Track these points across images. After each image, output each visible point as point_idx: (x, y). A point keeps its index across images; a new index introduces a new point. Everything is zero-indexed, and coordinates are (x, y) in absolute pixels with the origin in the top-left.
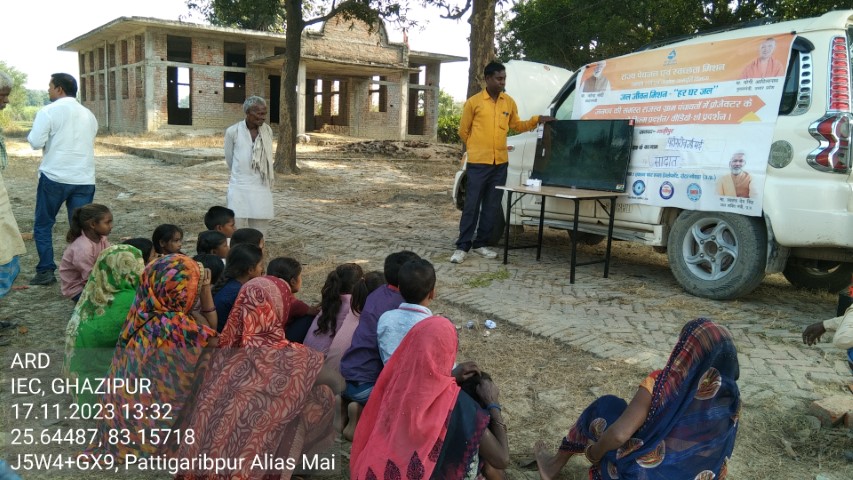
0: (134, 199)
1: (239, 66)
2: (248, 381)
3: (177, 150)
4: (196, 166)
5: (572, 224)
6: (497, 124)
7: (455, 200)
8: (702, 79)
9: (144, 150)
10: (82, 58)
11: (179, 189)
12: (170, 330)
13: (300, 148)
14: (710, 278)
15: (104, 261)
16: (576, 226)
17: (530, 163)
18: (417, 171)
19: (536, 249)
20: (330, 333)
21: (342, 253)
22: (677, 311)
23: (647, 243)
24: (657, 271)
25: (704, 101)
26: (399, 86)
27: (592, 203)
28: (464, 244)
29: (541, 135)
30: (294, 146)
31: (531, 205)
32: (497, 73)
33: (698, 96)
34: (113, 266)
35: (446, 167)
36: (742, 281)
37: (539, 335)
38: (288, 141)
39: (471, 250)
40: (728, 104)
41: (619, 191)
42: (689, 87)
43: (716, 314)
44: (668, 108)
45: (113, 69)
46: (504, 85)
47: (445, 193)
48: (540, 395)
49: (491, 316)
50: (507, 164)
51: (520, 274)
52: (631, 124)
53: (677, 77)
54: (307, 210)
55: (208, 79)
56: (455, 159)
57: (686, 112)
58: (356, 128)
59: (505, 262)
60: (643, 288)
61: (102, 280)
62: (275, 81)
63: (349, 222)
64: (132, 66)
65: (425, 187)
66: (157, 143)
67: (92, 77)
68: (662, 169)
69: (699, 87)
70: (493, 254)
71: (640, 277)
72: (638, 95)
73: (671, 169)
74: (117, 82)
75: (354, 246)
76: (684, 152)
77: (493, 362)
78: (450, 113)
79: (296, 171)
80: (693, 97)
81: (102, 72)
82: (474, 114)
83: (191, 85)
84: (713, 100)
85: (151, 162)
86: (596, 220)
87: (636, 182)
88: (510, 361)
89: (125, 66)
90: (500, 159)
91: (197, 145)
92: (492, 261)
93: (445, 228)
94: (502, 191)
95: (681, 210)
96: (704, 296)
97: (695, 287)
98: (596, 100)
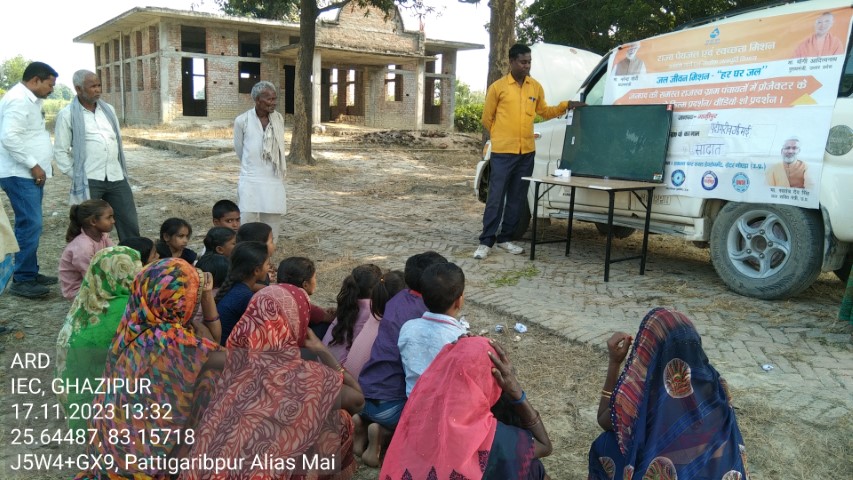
0: (147, 192)
1: (254, 56)
2: (255, 404)
3: (191, 141)
4: (210, 158)
5: (607, 217)
6: (524, 111)
7: (477, 192)
8: (749, 59)
9: (159, 142)
10: (98, 50)
11: (192, 182)
12: (165, 344)
13: (315, 139)
14: (758, 277)
15: (98, 265)
16: (611, 220)
17: (558, 152)
18: (434, 161)
19: (565, 244)
20: (346, 344)
21: (359, 248)
22: (724, 312)
23: (688, 238)
24: (699, 268)
25: (752, 82)
26: (415, 75)
27: (626, 193)
28: (489, 238)
29: (570, 122)
30: (309, 137)
31: (560, 196)
32: (520, 55)
33: (744, 78)
34: (107, 271)
35: (463, 156)
36: (794, 280)
37: (575, 340)
38: (303, 131)
39: (496, 244)
40: (772, 85)
41: (656, 182)
42: (733, 68)
43: (768, 316)
44: (710, 92)
45: (128, 61)
46: (529, 69)
47: (464, 184)
48: (581, 411)
49: (520, 319)
50: (533, 154)
51: (549, 271)
52: (669, 109)
53: (721, 57)
54: (323, 203)
55: (222, 70)
56: (473, 148)
57: (731, 96)
58: (372, 118)
59: (533, 257)
60: (685, 286)
61: (96, 286)
62: (289, 71)
63: (366, 215)
64: (147, 57)
65: (443, 177)
66: (174, 135)
67: (108, 68)
68: (703, 158)
69: (746, 67)
70: (519, 250)
71: (679, 274)
72: (676, 78)
73: (715, 158)
74: (132, 74)
75: (372, 241)
76: (728, 138)
77: (526, 372)
78: (467, 102)
79: (311, 162)
80: (739, 79)
81: (117, 63)
82: (499, 100)
83: (206, 76)
84: (761, 81)
85: (165, 154)
86: (630, 213)
87: (675, 172)
88: (544, 370)
89: (140, 58)
90: (526, 148)
91: (211, 137)
92: (519, 257)
93: (466, 221)
94: (529, 181)
95: (724, 202)
96: (751, 296)
97: (741, 286)
98: (630, 84)
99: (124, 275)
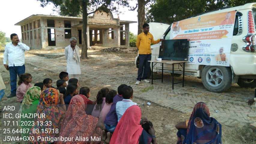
0: (39, 69)
1: (69, 27)
2: (75, 128)
3: (51, 54)
4: (57, 58)
5: (172, 71)
6: (147, 42)
7: (136, 65)
8: (209, 26)
9: (42, 54)
10: (22, 27)
11: (52, 66)
12: (50, 112)
13: (88, 51)
14: (215, 86)
15: (29, 92)
16: (173, 72)
17: (158, 53)
18: (124, 56)
19: (161, 79)
20: (100, 110)
21: (103, 83)
22: (206, 97)
23: (195, 76)
24: (198, 84)
25: (210, 32)
26: (117, 31)
27: (178, 65)
28: (139, 79)
29: (161, 45)
30: (87, 51)
31: (159, 66)
32: (146, 27)
33: (208, 31)
34: (31, 93)
35: (132, 54)
36: (225, 86)
37: (164, 106)
38: (85, 49)
39: (142, 80)
40: (216, 33)
41: (186, 61)
42: (205, 28)
43: (218, 97)
44: (199, 35)
45: (31, 30)
46: (149, 30)
47: (133, 63)
48: (166, 126)
49: (149, 101)
50: (151, 54)
51: (157, 87)
52: (188, 40)
53: (201, 25)
54: (92, 70)
56: (135, 52)
57: (205, 36)
58: (105, 44)
59: (152, 84)
60: (195, 90)
61: (28, 97)
62: (80, 31)
63: (104, 73)
64: (37, 29)
65: (127, 61)
66: (46, 52)
67: (25, 33)
68: (198, 53)
69: (208, 28)
70: (148, 81)
71: (194, 86)
72: (190, 31)
73: (201, 53)
74: (33, 34)
75: (106, 81)
76: (205, 48)
77: (150, 116)
78: (133, 38)
79: (87, 58)
80: (207, 31)
81: (28, 31)
82: (140, 39)
83: (55, 34)
84: (213, 32)
85: (44, 58)
86: (179, 70)
87: (191, 58)
88: (155, 115)
89: (35, 29)
90: (149, 52)
91: (57, 52)
92: (149, 84)
93: (133, 74)
94: (150, 62)
95: (205, 66)
96: (213, 92)
97: (211, 89)
98: (177, 33)
99: (36, 94)
